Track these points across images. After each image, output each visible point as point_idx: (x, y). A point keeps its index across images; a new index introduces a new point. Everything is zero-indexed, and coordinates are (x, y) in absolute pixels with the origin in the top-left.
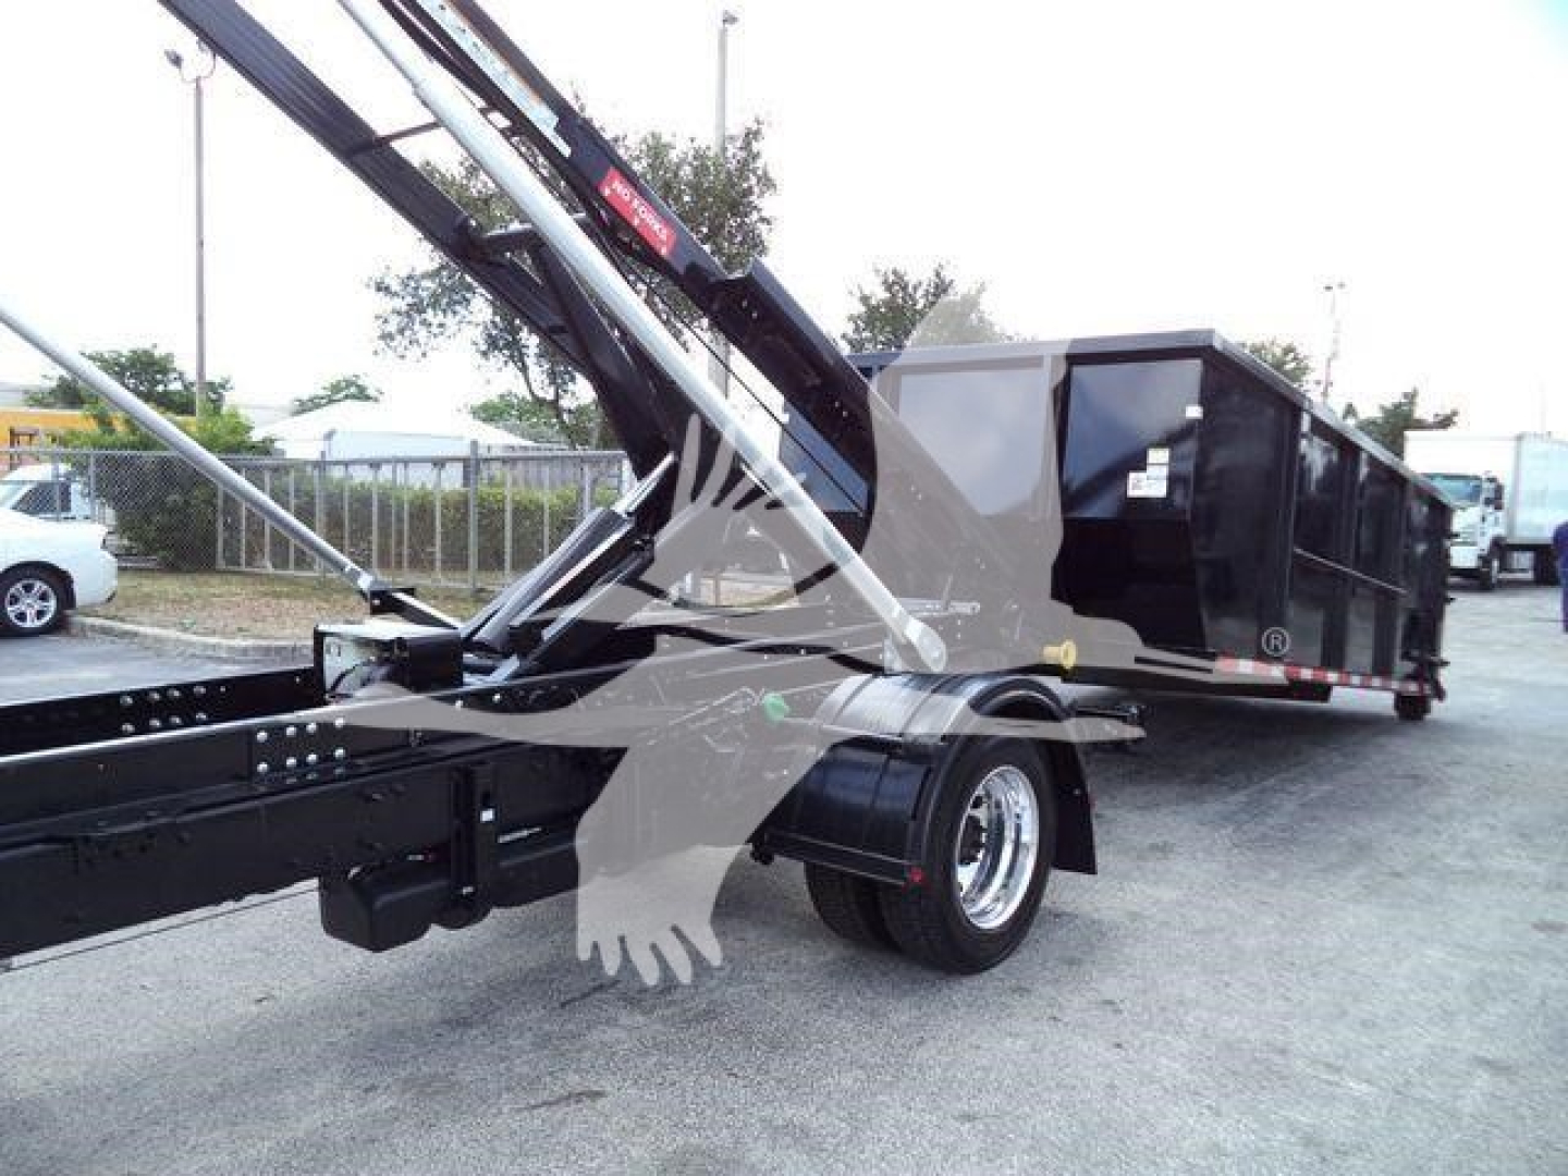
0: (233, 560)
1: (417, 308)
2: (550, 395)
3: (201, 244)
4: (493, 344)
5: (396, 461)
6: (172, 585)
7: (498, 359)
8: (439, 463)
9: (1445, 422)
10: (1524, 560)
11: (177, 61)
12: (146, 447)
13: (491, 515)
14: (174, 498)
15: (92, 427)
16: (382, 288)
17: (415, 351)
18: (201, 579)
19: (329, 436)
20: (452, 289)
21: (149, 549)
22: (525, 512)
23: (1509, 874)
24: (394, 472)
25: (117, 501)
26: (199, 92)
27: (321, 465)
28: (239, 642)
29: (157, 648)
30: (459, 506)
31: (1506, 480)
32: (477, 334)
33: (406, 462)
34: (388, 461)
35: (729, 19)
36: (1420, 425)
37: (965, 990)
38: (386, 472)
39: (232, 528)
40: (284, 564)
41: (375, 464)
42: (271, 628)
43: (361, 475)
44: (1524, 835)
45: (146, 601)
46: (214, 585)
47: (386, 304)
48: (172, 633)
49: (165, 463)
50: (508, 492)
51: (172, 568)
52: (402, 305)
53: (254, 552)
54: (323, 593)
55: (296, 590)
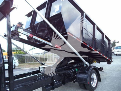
0: (26, 62)
6: (22, 64)
8: (42, 53)
9: (118, 42)
12: (20, 54)
13: (46, 57)
14: (22, 58)
15: (16, 53)
21: (20, 62)
25: (18, 58)
27: (33, 54)
28: (28, 68)
29: (22, 70)
36: (116, 43)
38: (38, 54)
39: (26, 60)
41: (37, 54)
42: (30, 67)
43: (36, 55)
45: (20, 66)
46: (25, 64)
48: (23, 68)
51: (22, 63)
53: (28, 61)
54: (34, 64)
55: (31, 64)
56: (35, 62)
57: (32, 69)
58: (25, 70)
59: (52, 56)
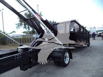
0: (7, 44)
1: (19, 26)
2: (28, 31)
3: (3, 23)
4: (24, 28)
5: (18, 36)
6: (3, 46)
7: (25, 29)
8: (21, 36)
10: (91, 36)
12: (0, 37)
13: (25, 39)
14: (3, 40)
16: (16, 24)
17: (19, 29)
18: (5, 45)
19: (13, 35)
20: (21, 24)
21: (1, 44)
22: (28, 39)
23: (98, 56)
26: (2, 12)
27: (13, 37)
28: (9, 50)
29: (3, 51)
30: (23, 39)
31: (90, 31)
32: (23, 27)
33: (19, 36)
35: (38, 5)
37: (66, 68)
39: (7, 42)
40: (11, 44)
41: (17, 36)
43: (16, 37)
44: (98, 53)
45: (1, 47)
46: (6, 46)
47: (17, 26)
48: (4, 49)
49: (2, 38)
50: (26, 37)
51: (3, 45)
52: (18, 25)
53: (9, 43)
54: (14, 45)
55: (12, 45)
56: (15, 44)
57: (13, 50)
58: (5, 51)
59: (31, 38)
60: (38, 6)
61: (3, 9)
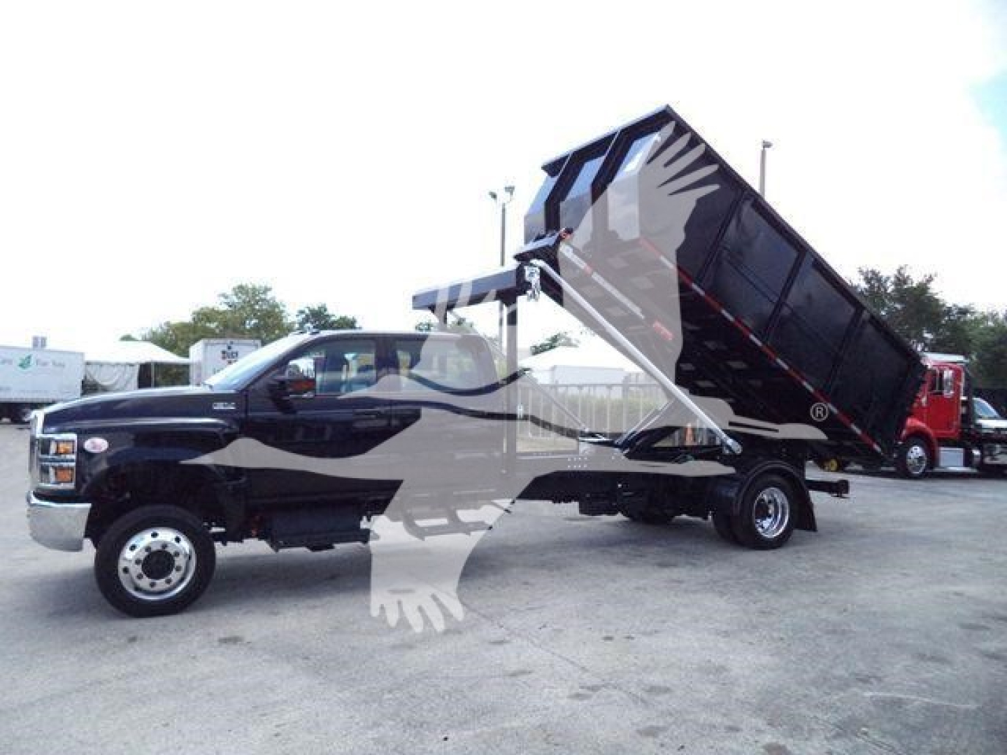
5: (590, 385)
8: (610, 387)
11: (494, 196)
19: (553, 368)
24: (589, 390)
26: (504, 210)
27: (555, 387)
33: (595, 386)
34: (586, 385)
35: (767, 145)
38: (585, 390)
41: (580, 387)
43: (574, 391)
50: (642, 401)
60: (763, 153)
61: (510, 190)
